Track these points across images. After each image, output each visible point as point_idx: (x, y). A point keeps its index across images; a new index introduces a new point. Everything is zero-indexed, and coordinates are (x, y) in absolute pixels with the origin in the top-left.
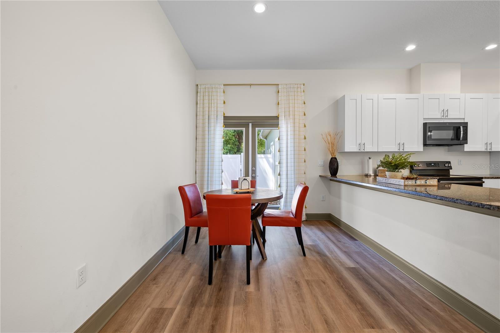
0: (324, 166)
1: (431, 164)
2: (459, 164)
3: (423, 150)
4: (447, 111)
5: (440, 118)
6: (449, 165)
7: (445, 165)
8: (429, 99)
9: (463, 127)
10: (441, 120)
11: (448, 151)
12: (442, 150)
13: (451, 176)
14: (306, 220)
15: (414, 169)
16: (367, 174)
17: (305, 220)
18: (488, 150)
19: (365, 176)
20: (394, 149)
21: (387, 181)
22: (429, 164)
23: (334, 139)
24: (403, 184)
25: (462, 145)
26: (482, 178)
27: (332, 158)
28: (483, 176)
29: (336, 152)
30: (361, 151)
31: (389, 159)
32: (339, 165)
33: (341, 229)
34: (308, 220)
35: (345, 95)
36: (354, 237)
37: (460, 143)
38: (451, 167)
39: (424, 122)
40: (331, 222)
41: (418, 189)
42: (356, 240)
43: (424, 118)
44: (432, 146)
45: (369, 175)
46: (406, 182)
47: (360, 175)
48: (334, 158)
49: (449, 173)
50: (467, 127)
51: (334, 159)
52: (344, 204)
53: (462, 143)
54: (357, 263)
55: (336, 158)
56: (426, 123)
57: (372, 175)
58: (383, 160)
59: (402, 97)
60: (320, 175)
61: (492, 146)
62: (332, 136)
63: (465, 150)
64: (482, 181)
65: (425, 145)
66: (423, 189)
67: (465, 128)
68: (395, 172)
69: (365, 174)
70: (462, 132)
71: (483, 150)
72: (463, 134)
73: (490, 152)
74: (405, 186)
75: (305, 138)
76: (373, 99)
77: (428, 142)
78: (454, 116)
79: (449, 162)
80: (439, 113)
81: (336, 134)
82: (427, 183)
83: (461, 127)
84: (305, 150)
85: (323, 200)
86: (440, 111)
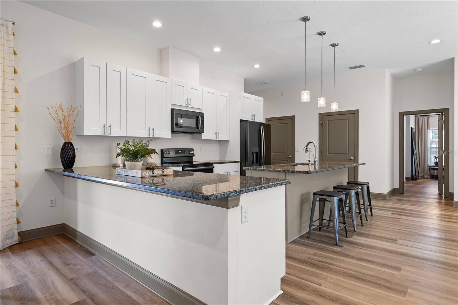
0: (53, 155)
1: (179, 151)
2: (200, 151)
3: (172, 136)
4: (190, 100)
5: (185, 106)
6: (193, 152)
7: (189, 152)
8: (176, 85)
9: (201, 117)
10: (186, 108)
11: (192, 139)
12: (187, 137)
13: (194, 163)
14: (20, 243)
15: (165, 157)
16: (115, 164)
17: (18, 243)
18: (217, 139)
19: (113, 166)
20: (144, 134)
21: (126, 172)
22: (177, 151)
23: (69, 116)
24: (140, 176)
25: (201, 133)
26: (213, 164)
27: (65, 144)
28: (214, 162)
29: (71, 135)
30: (106, 135)
31: (129, 145)
32: (76, 153)
33: (77, 243)
34: (22, 241)
35: (83, 58)
36: (91, 251)
37: (199, 132)
38: (194, 153)
39: (172, 108)
40: (65, 235)
41: (156, 180)
42: (93, 254)
43: (172, 104)
44: (178, 133)
45: (117, 165)
46: (143, 174)
47: (107, 166)
48: (68, 143)
49: (193, 160)
50: (203, 117)
51: (68, 145)
52: (81, 207)
53: (200, 132)
54: (84, 292)
55: (71, 144)
56: (174, 109)
57: (120, 165)
58: (123, 147)
59: (152, 77)
60: (47, 168)
61: (220, 136)
62: (65, 111)
63: (203, 139)
64: (213, 166)
65: (173, 132)
66: (160, 180)
67: (202, 118)
68: (135, 161)
69: (113, 164)
70: (200, 122)
71: (214, 139)
72: (201, 123)
73: (219, 141)
74: (142, 177)
75: (16, 110)
76: (120, 72)
77: (176, 129)
78: (195, 106)
79: (192, 150)
80: (184, 100)
81: (72, 110)
82: (164, 172)
83: (200, 117)
84: (16, 129)
85: (52, 205)
86: (185, 99)
